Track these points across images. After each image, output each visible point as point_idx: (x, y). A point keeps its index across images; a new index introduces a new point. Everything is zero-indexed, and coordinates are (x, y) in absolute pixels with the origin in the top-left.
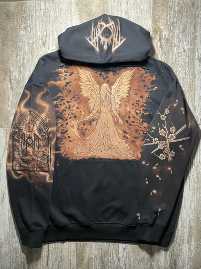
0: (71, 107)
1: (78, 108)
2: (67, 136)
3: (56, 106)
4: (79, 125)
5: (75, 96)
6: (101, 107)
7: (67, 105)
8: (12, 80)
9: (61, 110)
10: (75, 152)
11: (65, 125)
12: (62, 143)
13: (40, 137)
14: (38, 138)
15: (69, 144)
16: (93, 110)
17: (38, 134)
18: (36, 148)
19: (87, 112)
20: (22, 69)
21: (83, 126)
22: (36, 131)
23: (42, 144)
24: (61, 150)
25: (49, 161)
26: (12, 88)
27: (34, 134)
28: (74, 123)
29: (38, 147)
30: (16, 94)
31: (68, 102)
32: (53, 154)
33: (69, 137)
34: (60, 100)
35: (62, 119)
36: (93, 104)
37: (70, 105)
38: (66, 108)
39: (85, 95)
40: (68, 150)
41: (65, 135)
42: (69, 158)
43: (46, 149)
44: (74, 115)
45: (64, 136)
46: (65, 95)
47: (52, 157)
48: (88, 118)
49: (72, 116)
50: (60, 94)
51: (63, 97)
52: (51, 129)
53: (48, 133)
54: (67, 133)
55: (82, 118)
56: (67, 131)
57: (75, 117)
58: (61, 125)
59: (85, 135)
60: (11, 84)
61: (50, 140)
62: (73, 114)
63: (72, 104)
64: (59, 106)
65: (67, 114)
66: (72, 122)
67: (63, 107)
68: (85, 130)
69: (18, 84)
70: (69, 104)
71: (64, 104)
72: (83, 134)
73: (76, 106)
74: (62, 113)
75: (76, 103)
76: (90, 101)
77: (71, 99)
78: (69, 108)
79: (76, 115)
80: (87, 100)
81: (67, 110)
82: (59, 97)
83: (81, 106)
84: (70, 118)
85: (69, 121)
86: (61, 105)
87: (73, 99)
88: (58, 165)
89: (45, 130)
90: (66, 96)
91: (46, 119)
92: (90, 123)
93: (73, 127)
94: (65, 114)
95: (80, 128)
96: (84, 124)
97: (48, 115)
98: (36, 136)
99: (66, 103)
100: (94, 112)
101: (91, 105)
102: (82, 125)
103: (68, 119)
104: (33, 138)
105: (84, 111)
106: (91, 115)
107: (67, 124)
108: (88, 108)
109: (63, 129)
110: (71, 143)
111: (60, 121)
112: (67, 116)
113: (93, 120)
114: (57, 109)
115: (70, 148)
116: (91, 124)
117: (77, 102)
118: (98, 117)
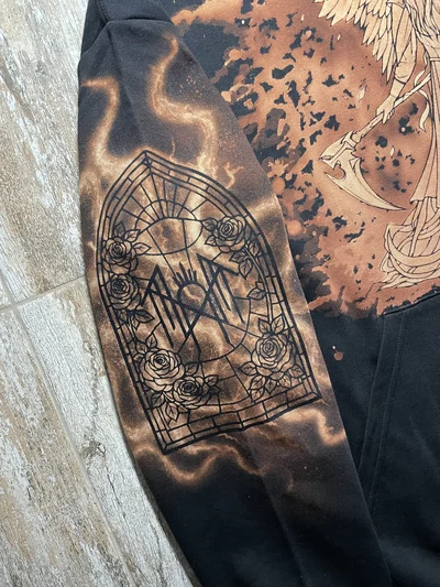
0: (300, 90)
1: (330, 82)
2: (328, 222)
3: (238, 109)
4: (359, 152)
5: (298, 37)
6: (423, 39)
7: (281, 86)
8: (16, 73)
9: (261, 119)
10: (387, 275)
11: (302, 178)
12: (320, 256)
13: (224, 261)
14: (221, 268)
15: (350, 252)
16: (396, 64)
17: (211, 252)
18: (230, 315)
19: (373, 84)
20: (39, 15)
21: (382, 152)
22: (200, 244)
23: (245, 292)
24: (327, 291)
25: (298, 351)
26: (26, 109)
27: (201, 258)
28: (337, 151)
29: (237, 310)
30: (54, 126)
31: (278, 74)
32: (305, 317)
33: (340, 222)
34: (241, 77)
35: (282, 154)
36: (386, 40)
37: (293, 85)
38: (281, 100)
39: (340, 15)
40: (359, 276)
41: (321, 219)
42: (373, 310)
43: (270, 305)
44: (326, 118)
45: (315, 227)
46: (254, 47)
47: (306, 330)
48: (386, 108)
49: (319, 125)
50: (234, 55)
51: (250, 61)
52: (258, 211)
53: (253, 233)
54: (322, 210)
55: (362, 118)
56: (320, 202)
57: (333, 123)
58: (289, 184)
59: (403, 185)
60: (16, 93)
61: (271, 257)
62: (319, 116)
63: (298, 75)
64: (249, 104)
65: (294, 127)
66: (327, 153)
67: (267, 104)
68: (396, 163)
69: (44, 82)
70: (289, 77)
71: (267, 87)
72: (392, 184)
73: (320, 74)
74: (271, 132)
75: (313, 65)
76: (370, 34)
77: (288, 56)
78: (295, 96)
79: (333, 118)
80: (356, 31)
81: (288, 107)
82: (234, 69)
83: (340, 69)
84: (313, 139)
85: (312, 152)
86: (254, 97)
87: (295, 53)
88: (338, 356)
89: (237, 224)
90: (264, 50)
91: (221, 172)
92: (403, 123)
93: (339, 172)
94: (287, 128)
95: (371, 163)
96: (382, 142)
97: (222, 156)
98: (211, 263)
99: (271, 80)
100: (404, 71)
101: (382, 49)
102: (373, 150)
103: (307, 144)
104: (201, 276)
105: (363, 84)
106: (396, 89)
107: (309, 169)
108: (373, 64)
109: (299, 196)
110: (355, 244)
111: (278, 167)
112: (297, 134)
113: (414, 110)
114: (244, 121)
115: (363, 268)
116: (409, 130)
117: (317, 57)
118: (429, 87)
